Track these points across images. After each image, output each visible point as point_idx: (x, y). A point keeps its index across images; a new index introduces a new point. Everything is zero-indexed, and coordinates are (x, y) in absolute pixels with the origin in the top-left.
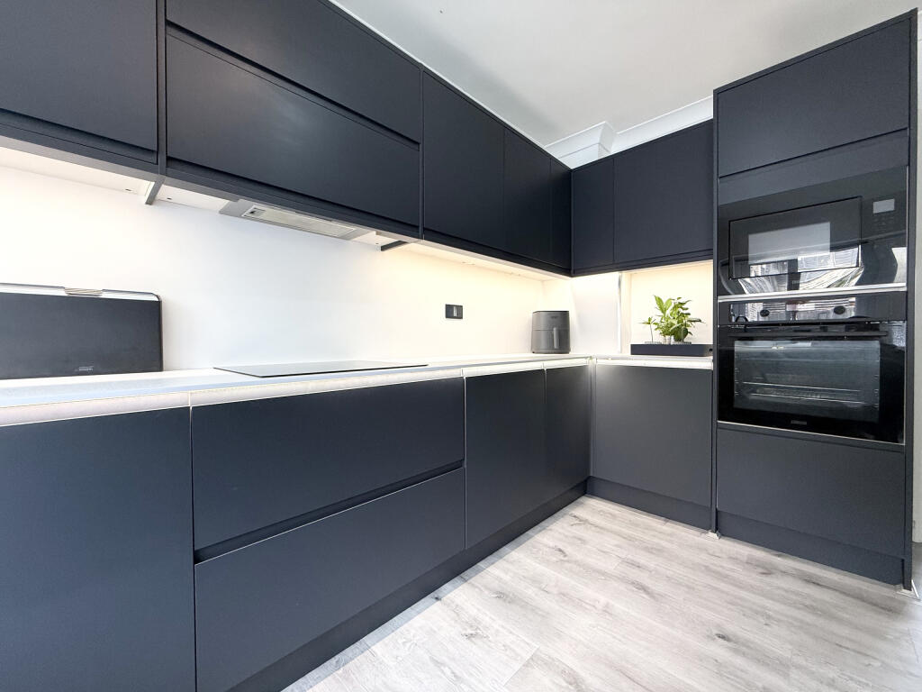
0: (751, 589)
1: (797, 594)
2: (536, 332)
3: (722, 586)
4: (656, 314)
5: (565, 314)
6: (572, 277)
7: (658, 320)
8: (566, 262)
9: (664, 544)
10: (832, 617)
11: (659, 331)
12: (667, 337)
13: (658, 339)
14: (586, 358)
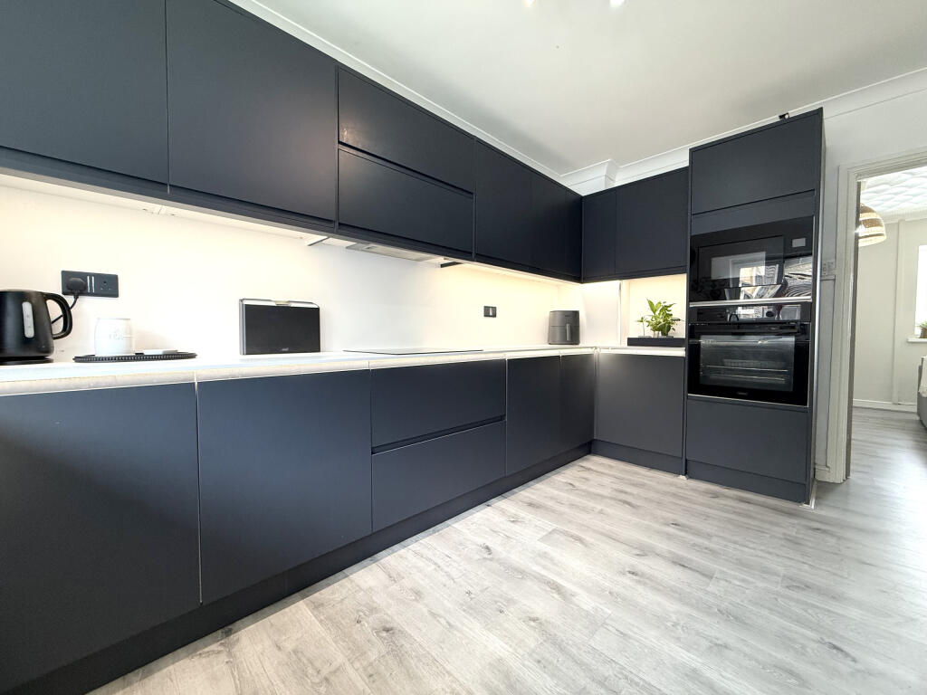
0: (702, 504)
1: (731, 506)
2: (552, 327)
3: (681, 502)
4: (648, 314)
5: (576, 314)
6: (582, 283)
7: (649, 319)
8: (577, 271)
9: (645, 481)
10: (750, 517)
11: (650, 327)
12: (656, 332)
13: (649, 333)
14: (592, 348)
